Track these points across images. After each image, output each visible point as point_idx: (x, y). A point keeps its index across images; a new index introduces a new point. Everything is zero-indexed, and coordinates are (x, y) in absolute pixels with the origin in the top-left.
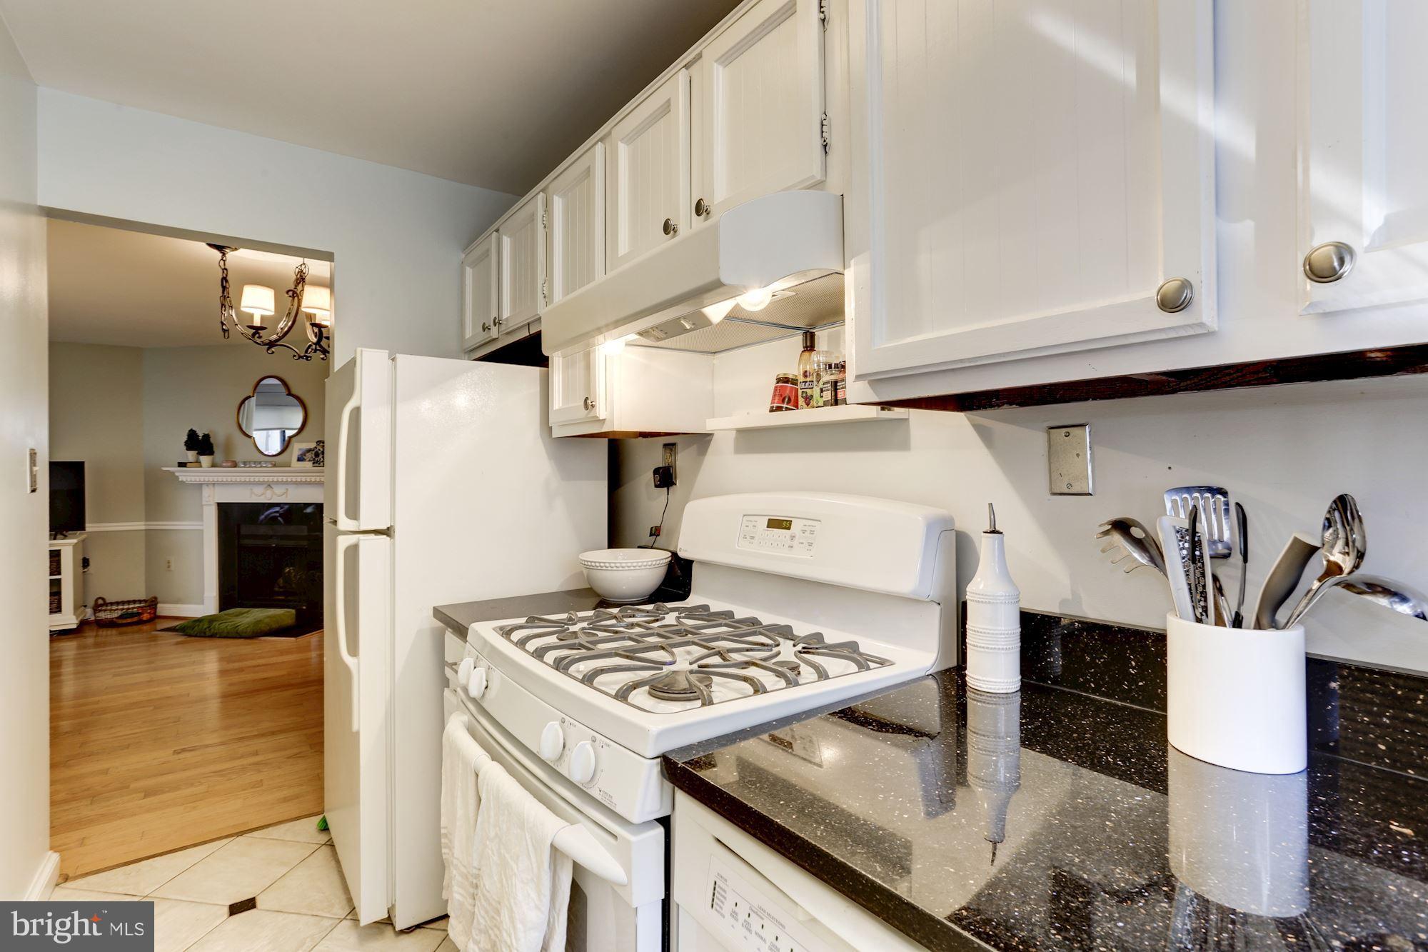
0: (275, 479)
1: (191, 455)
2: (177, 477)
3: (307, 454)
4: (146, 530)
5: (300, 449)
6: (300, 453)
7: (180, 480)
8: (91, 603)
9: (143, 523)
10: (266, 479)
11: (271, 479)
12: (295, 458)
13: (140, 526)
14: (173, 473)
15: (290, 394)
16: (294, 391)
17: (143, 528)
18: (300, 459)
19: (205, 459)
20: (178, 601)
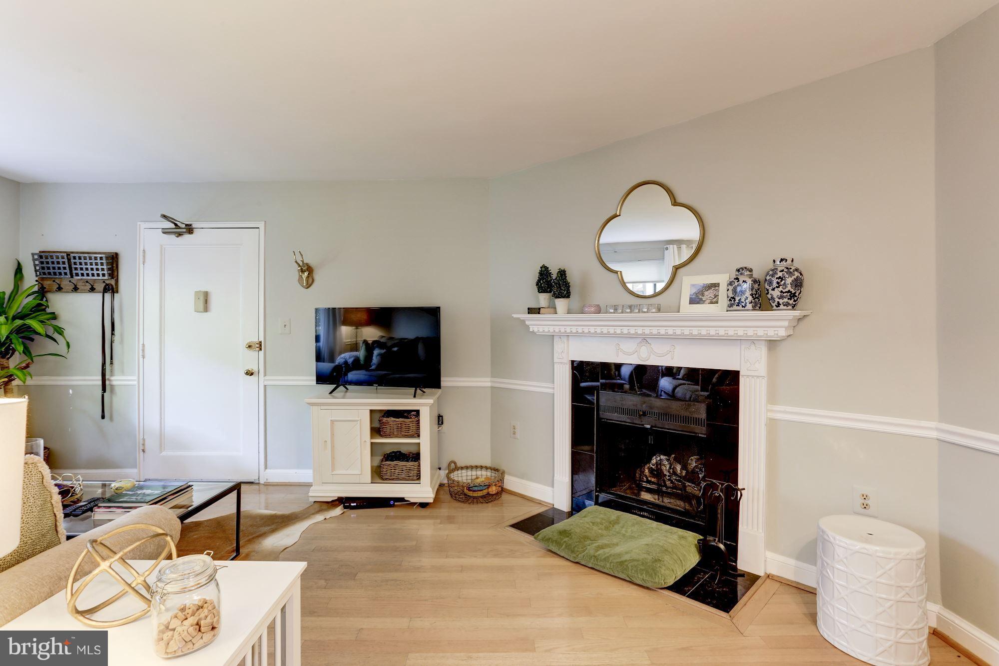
0: (655, 331)
1: (543, 299)
2: (528, 327)
3: (706, 293)
4: (492, 387)
5: (693, 285)
6: (694, 291)
7: (531, 330)
8: (444, 465)
9: (489, 379)
10: (640, 331)
11: (647, 331)
12: (685, 299)
13: (486, 382)
14: (524, 321)
15: (675, 203)
16: (680, 200)
17: (489, 384)
18: (695, 300)
19: (561, 303)
20: (522, 476)
